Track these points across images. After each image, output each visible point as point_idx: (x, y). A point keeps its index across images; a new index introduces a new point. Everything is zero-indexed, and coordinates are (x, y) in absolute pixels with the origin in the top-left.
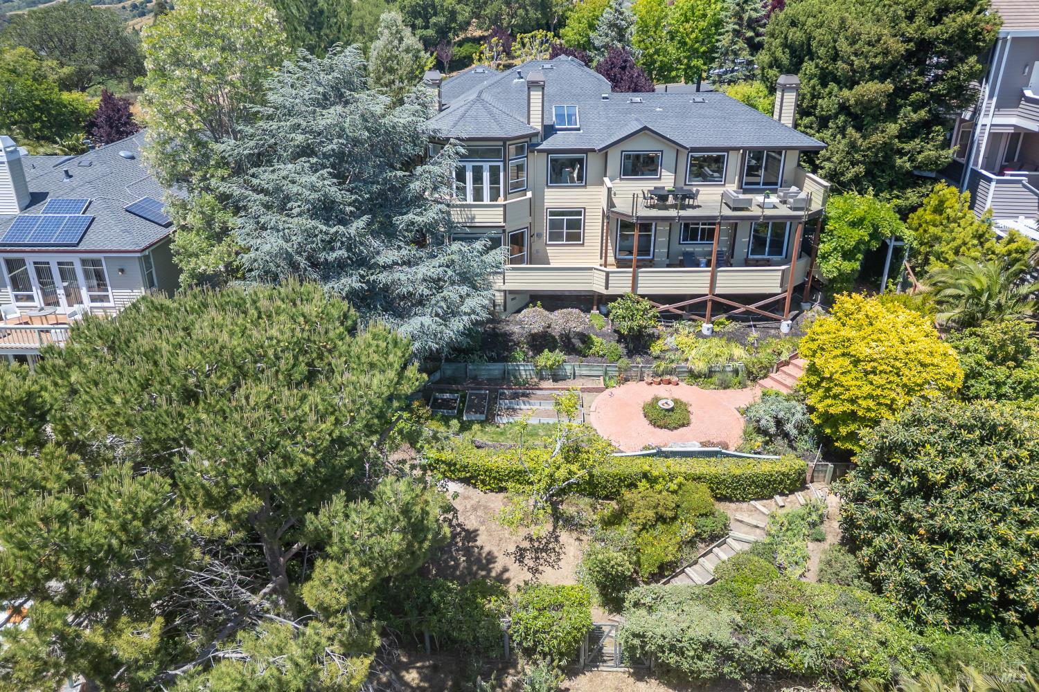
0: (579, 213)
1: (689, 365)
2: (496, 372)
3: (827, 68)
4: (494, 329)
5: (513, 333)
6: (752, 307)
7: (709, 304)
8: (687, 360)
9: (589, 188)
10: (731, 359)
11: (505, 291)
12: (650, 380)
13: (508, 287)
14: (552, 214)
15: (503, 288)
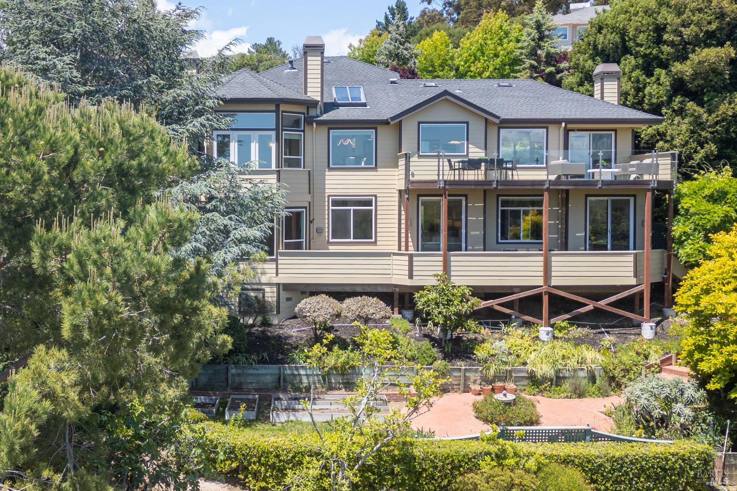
0: (369, 203)
1: (529, 367)
2: (269, 379)
3: (651, 53)
4: (263, 332)
5: (290, 337)
6: (602, 303)
7: (545, 299)
8: (525, 364)
9: (381, 171)
10: (583, 361)
11: (278, 285)
12: (477, 387)
13: (283, 279)
14: (336, 203)
15: (276, 280)
